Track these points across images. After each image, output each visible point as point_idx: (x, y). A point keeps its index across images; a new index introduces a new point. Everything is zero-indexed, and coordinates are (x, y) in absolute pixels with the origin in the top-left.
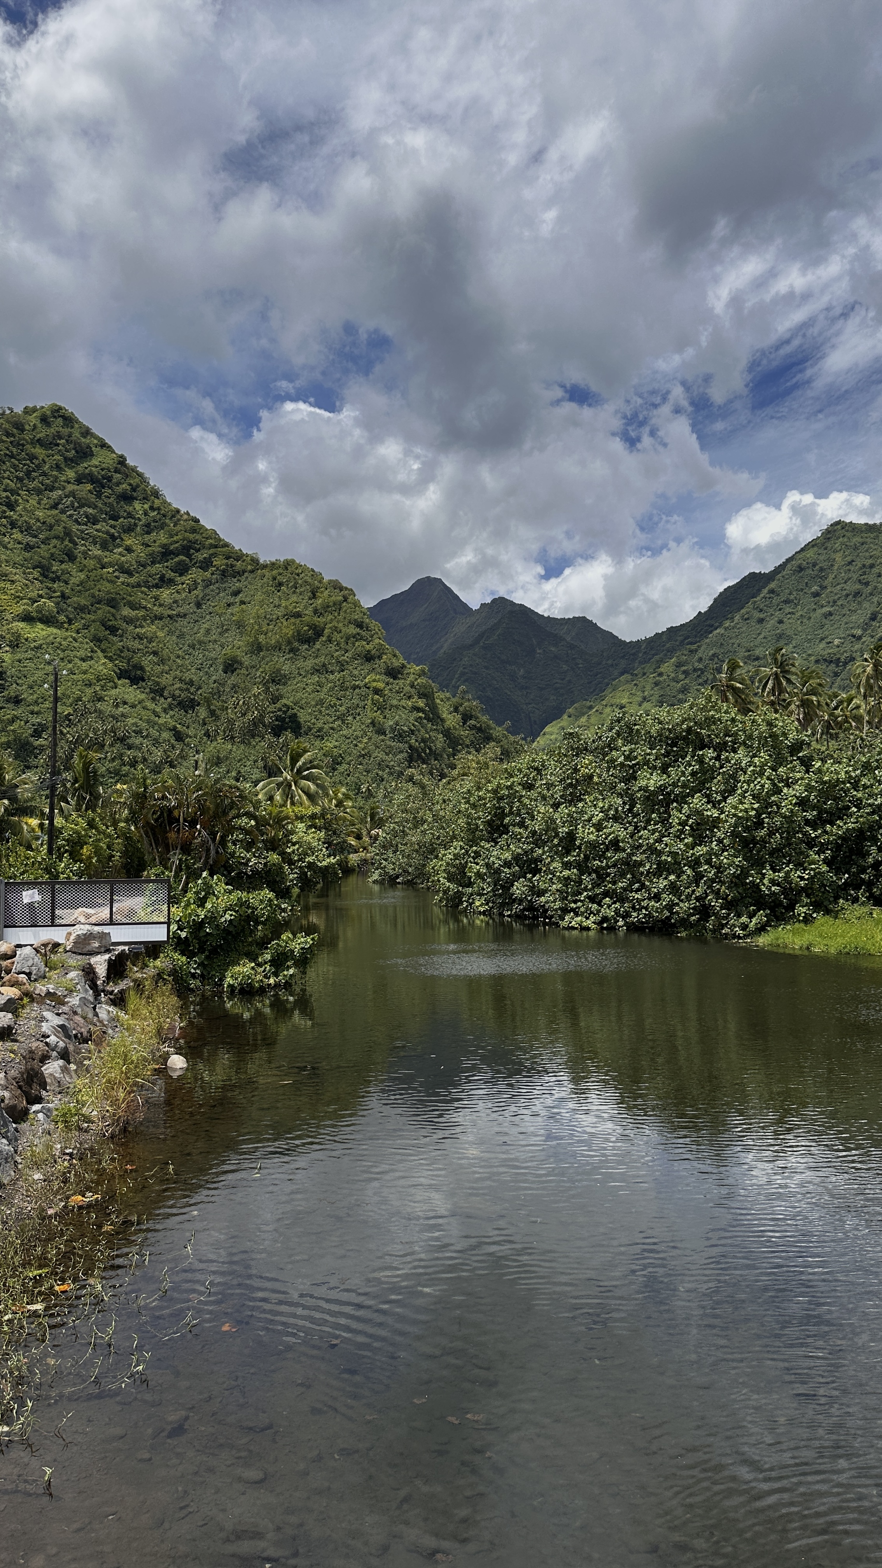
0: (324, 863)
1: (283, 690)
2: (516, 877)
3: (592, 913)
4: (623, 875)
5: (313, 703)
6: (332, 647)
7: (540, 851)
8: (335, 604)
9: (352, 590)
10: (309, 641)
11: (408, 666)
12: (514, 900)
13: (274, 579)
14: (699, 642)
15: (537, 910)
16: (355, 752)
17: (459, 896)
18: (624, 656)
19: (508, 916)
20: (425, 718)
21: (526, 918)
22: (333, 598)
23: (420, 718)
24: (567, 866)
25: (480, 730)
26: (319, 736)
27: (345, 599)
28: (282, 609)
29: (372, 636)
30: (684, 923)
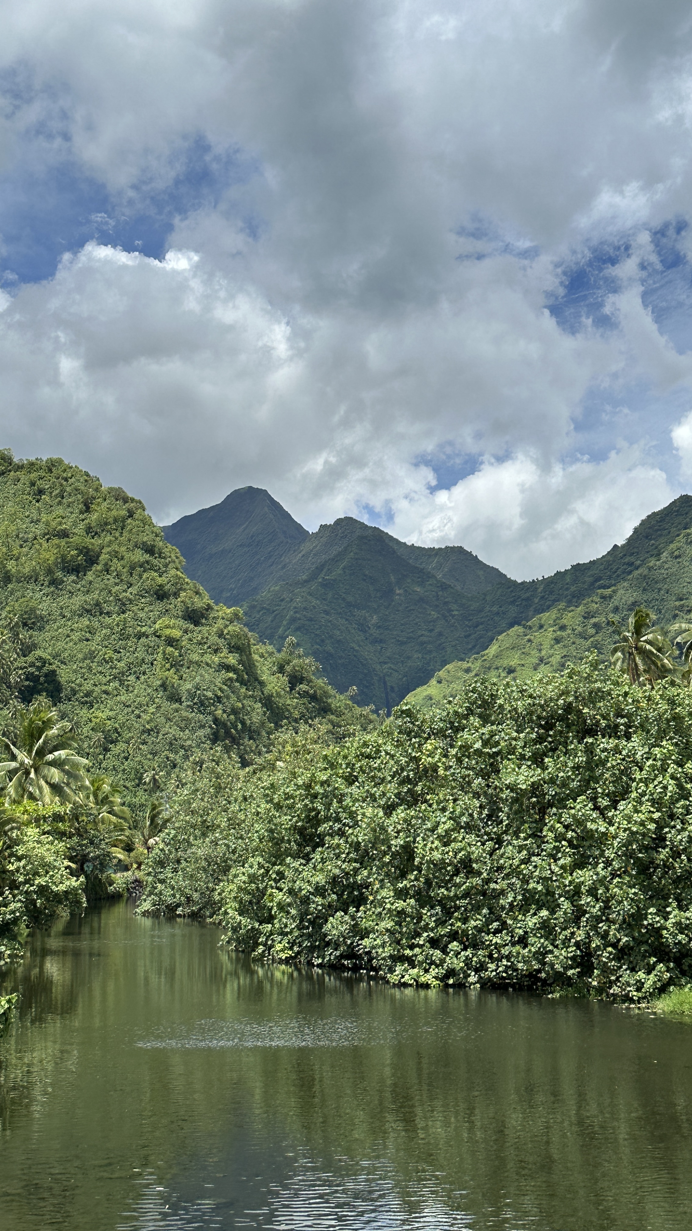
0: (62, 888)
1: (39, 637)
2: (331, 909)
3: (432, 963)
4: (477, 908)
5: (80, 656)
6: (111, 579)
7: (365, 873)
8: (116, 520)
9: (140, 502)
10: (77, 570)
11: (216, 608)
12: (328, 944)
13: (33, 484)
14: (615, 585)
15: (360, 957)
16: (137, 726)
17: (254, 934)
18: (514, 601)
19: (320, 966)
20: (237, 680)
21: (344, 968)
22: (114, 513)
23: (230, 679)
24: (401, 894)
25: (313, 698)
26: (87, 702)
27: (131, 515)
28: (41, 525)
29: (166, 566)
30: (560, 979)
